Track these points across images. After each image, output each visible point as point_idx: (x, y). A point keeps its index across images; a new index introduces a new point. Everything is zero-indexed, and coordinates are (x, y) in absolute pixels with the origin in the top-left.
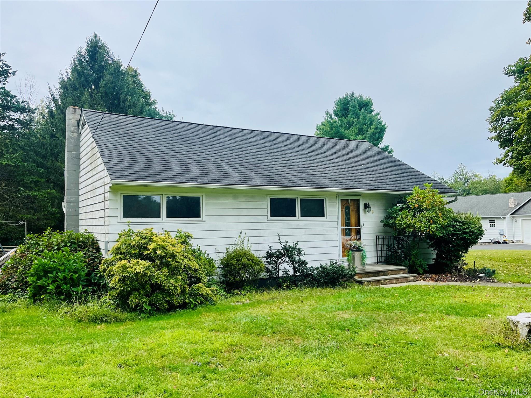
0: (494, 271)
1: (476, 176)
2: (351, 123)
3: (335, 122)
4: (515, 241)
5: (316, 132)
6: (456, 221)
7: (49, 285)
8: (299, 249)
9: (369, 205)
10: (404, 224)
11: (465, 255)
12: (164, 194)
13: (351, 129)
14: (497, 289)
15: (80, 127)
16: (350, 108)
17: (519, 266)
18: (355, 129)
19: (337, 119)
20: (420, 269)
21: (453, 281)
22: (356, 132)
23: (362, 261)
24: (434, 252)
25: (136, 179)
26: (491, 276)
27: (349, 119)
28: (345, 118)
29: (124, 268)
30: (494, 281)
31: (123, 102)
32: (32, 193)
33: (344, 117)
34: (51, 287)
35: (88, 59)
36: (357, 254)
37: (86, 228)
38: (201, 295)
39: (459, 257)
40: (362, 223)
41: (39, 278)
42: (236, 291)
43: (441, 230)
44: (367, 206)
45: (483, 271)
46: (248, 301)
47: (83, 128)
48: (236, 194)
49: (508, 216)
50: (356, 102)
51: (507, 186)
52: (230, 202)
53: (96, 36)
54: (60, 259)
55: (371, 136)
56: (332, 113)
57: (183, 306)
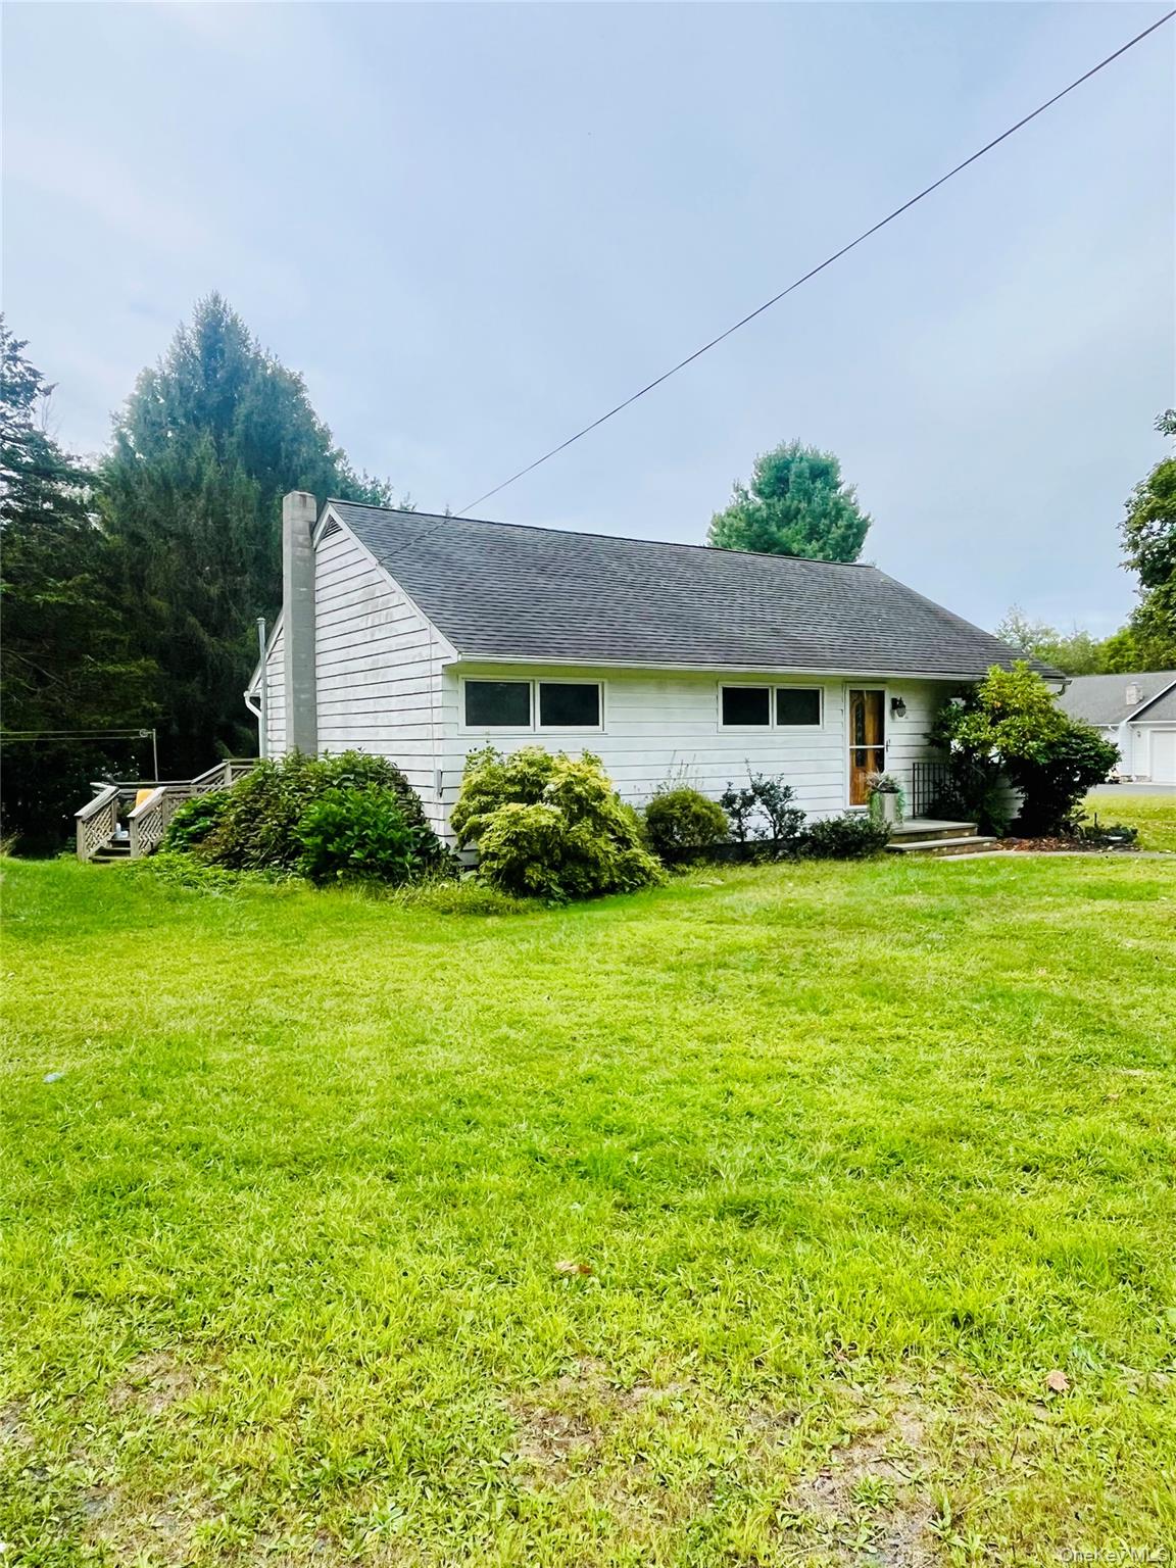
0: (1135, 832)
1: (1047, 633)
2: (792, 513)
3: (759, 510)
4: (1134, 779)
5: (710, 530)
6: (1071, 734)
7: (351, 851)
8: (787, 788)
9: (901, 701)
10: (974, 740)
11: (1080, 800)
12: (536, 678)
13: (792, 525)
14: (1153, 861)
15: (318, 535)
16: (792, 478)
17: (1169, 825)
18: (801, 525)
19: (759, 501)
20: (997, 828)
21: (1063, 849)
22: (804, 532)
23: (898, 811)
24: (1020, 795)
25: (499, 651)
26: (1131, 840)
27: (788, 503)
28: (779, 500)
29: (515, 819)
30: (1137, 848)
31: (287, 457)
32: (110, 668)
33: (776, 499)
34: (356, 855)
35: (198, 353)
36: (889, 798)
37: (360, 744)
38: (642, 870)
39: (1067, 805)
40: (886, 738)
41: (329, 839)
42: (682, 867)
43: (1045, 753)
44: (897, 705)
45: (1116, 830)
46: (720, 882)
47: (324, 536)
48: (662, 680)
49: (1123, 724)
50: (805, 464)
51: (1112, 657)
52: (649, 694)
53: (216, 300)
54: (359, 803)
55: (837, 544)
56: (747, 487)
57: (613, 889)
